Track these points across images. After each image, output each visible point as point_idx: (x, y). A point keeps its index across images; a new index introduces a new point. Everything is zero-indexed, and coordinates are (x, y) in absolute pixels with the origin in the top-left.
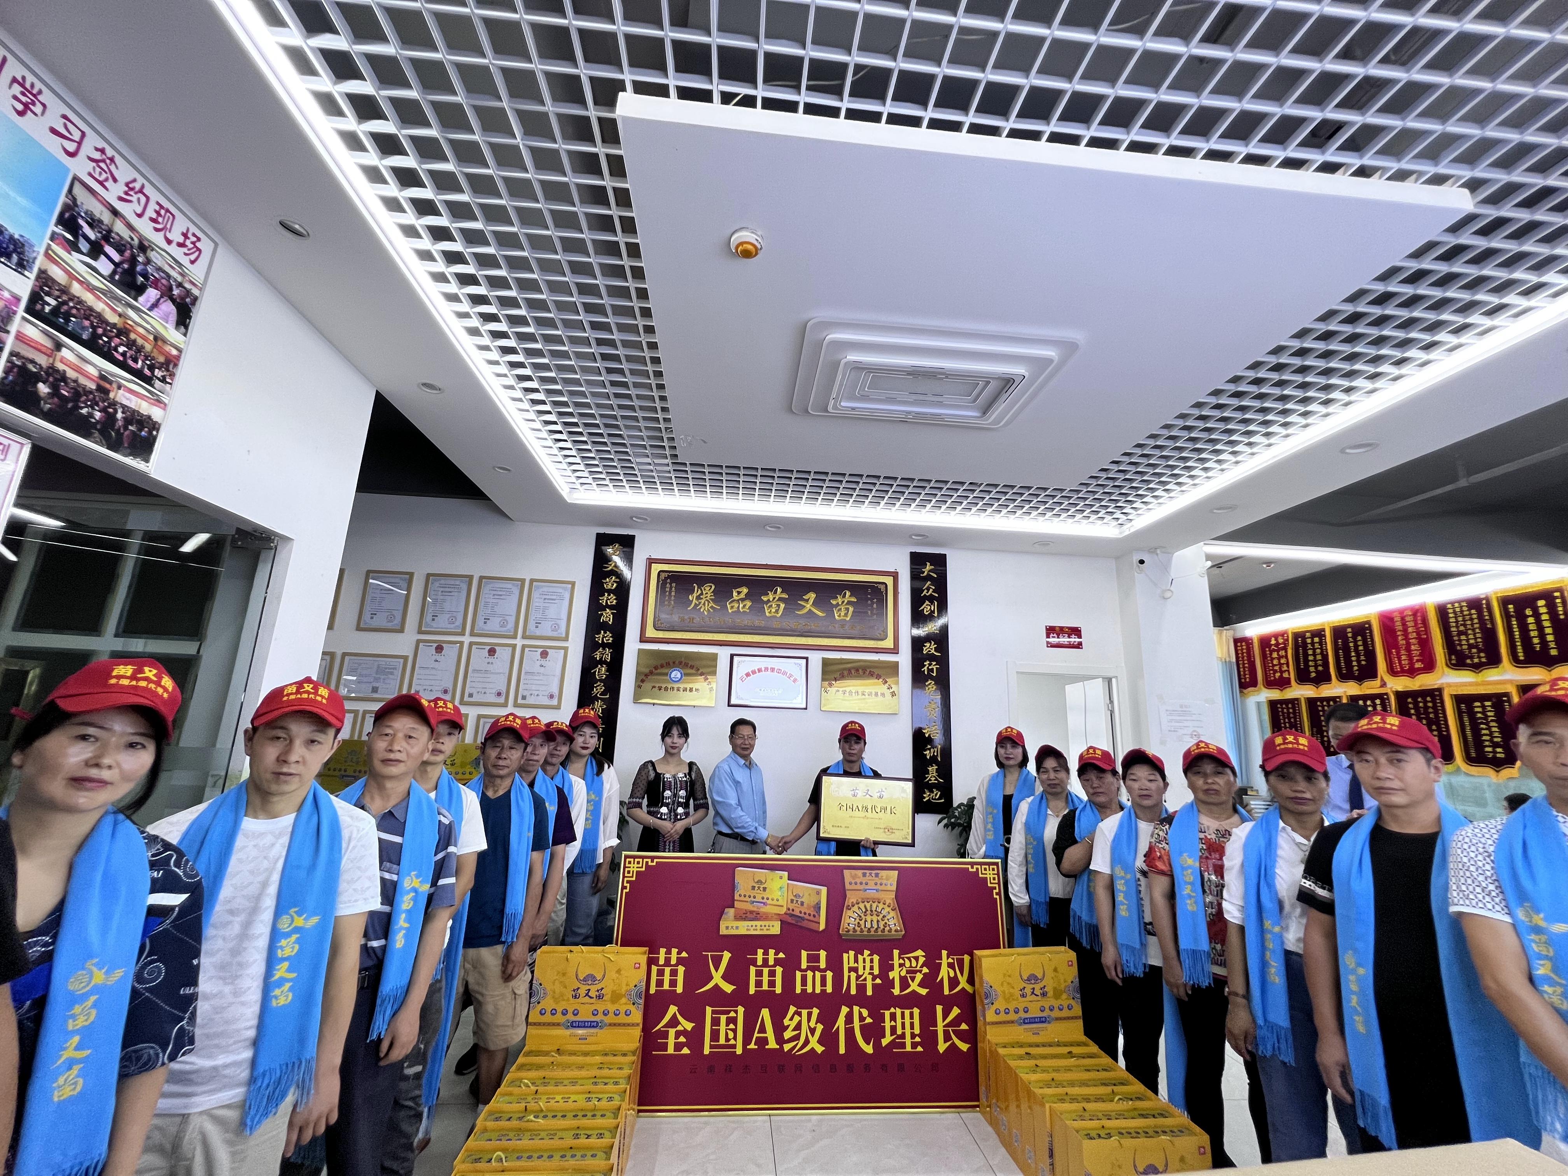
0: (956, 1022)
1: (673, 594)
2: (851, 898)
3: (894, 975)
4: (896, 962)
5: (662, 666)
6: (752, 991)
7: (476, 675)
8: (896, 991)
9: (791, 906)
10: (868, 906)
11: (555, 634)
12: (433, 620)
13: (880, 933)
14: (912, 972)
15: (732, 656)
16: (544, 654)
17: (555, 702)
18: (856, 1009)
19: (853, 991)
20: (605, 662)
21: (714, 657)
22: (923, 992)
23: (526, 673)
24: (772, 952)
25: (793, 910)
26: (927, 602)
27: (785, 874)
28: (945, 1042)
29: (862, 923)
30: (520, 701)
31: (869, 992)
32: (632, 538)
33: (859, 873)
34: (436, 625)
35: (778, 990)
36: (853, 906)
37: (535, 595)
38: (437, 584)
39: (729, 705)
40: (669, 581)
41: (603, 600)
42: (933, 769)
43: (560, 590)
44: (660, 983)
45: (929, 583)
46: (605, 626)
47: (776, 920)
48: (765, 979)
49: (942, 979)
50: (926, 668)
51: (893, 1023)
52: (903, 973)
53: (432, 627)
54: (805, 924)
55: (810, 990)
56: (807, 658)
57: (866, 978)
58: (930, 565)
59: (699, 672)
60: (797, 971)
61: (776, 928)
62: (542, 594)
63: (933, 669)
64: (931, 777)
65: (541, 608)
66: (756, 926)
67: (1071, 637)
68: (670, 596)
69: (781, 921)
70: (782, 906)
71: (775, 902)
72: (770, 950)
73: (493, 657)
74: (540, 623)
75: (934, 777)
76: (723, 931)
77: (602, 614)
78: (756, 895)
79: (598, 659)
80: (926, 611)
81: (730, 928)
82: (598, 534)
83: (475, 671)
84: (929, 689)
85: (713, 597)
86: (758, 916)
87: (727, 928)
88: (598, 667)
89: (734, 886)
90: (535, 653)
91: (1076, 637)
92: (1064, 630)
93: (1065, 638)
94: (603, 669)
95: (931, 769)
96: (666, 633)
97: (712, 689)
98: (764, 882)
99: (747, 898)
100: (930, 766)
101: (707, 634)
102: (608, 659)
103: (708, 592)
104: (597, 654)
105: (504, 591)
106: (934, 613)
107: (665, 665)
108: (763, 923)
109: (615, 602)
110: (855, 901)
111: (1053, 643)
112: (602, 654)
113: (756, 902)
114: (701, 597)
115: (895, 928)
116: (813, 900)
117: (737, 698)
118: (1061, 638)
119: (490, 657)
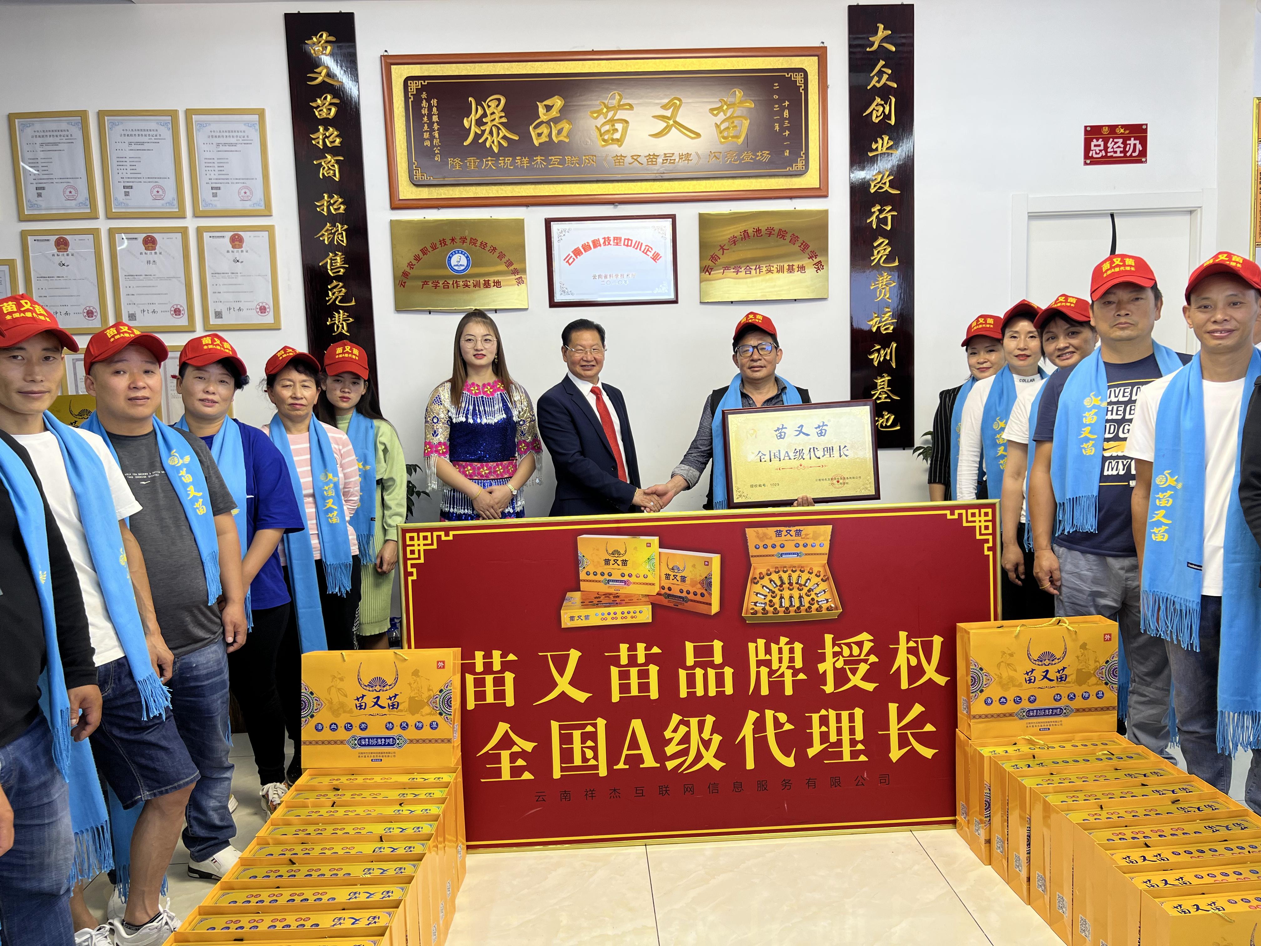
0: (918, 722)
1: (435, 118)
2: (758, 567)
3: (826, 667)
4: (829, 649)
5: (434, 247)
6: (615, 697)
7: (132, 283)
8: (829, 688)
9: (666, 583)
10: (785, 577)
11: (248, 205)
12: (39, 195)
13: (803, 613)
14: (853, 662)
15: (548, 223)
16: (237, 241)
17: (269, 319)
18: (769, 714)
19: (765, 691)
20: (339, 247)
21: (519, 224)
22: (870, 687)
23: (214, 274)
24: (641, 647)
25: (670, 589)
26: (878, 100)
27: (655, 540)
28: (900, 748)
29: (776, 600)
30: (213, 321)
31: (789, 692)
32: (350, 17)
33: (771, 531)
34: (45, 206)
35: (654, 694)
36: (762, 578)
37: (200, 138)
38: (29, 131)
39: (553, 304)
40: (424, 95)
41: (318, 140)
42: (882, 382)
43: (242, 127)
45: (882, 63)
46: (329, 185)
47: (645, 603)
48: (634, 681)
49: (899, 667)
50: (873, 218)
51: (824, 728)
53: (39, 207)
54: (688, 606)
55: (700, 692)
56: (673, 217)
57: (783, 673)
58: (884, 29)
59: (497, 254)
60: (680, 670)
61: (644, 615)
62: (212, 136)
63: (886, 218)
64: (880, 394)
65: (216, 161)
66: (615, 613)
67: (1128, 142)
68: (431, 124)
69: (652, 604)
70: (653, 584)
71: (642, 580)
72: (638, 644)
73: (153, 252)
74: (219, 188)
75: (886, 393)
76: (566, 623)
77: (320, 165)
78: (612, 571)
79: (326, 242)
80: (877, 121)
81: (576, 618)
82: (287, 16)
83: (130, 276)
84: (878, 252)
85: (504, 120)
86: (618, 600)
87: (572, 618)
88: (329, 257)
89: (578, 560)
90: (222, 239)
91: (1137, 142)
92: (1117, 131)
93: (1117, 145)
94: (338, 258)
95: (879, 381)
96: (433, 189)
97: (520, 281)
98: (622, 552)
99: (599, 577)
100: (879, 378)
101: (503, 187)
102: (343, 241)
103: (495, 111)
104: (323, 235)
105: (145, 135)
106: (890, 119)
107: (438, 245)
108: (625, 609)
109: (338, 140)
110: (764, 571)
111: (1095, 156)
112: (331, 233)
113: (614, 581)
114: (484, 120)
115: (828, 605)
116: (700, 573)
117: (564, 291)
118: (1110, 145)
119: (149, 252)
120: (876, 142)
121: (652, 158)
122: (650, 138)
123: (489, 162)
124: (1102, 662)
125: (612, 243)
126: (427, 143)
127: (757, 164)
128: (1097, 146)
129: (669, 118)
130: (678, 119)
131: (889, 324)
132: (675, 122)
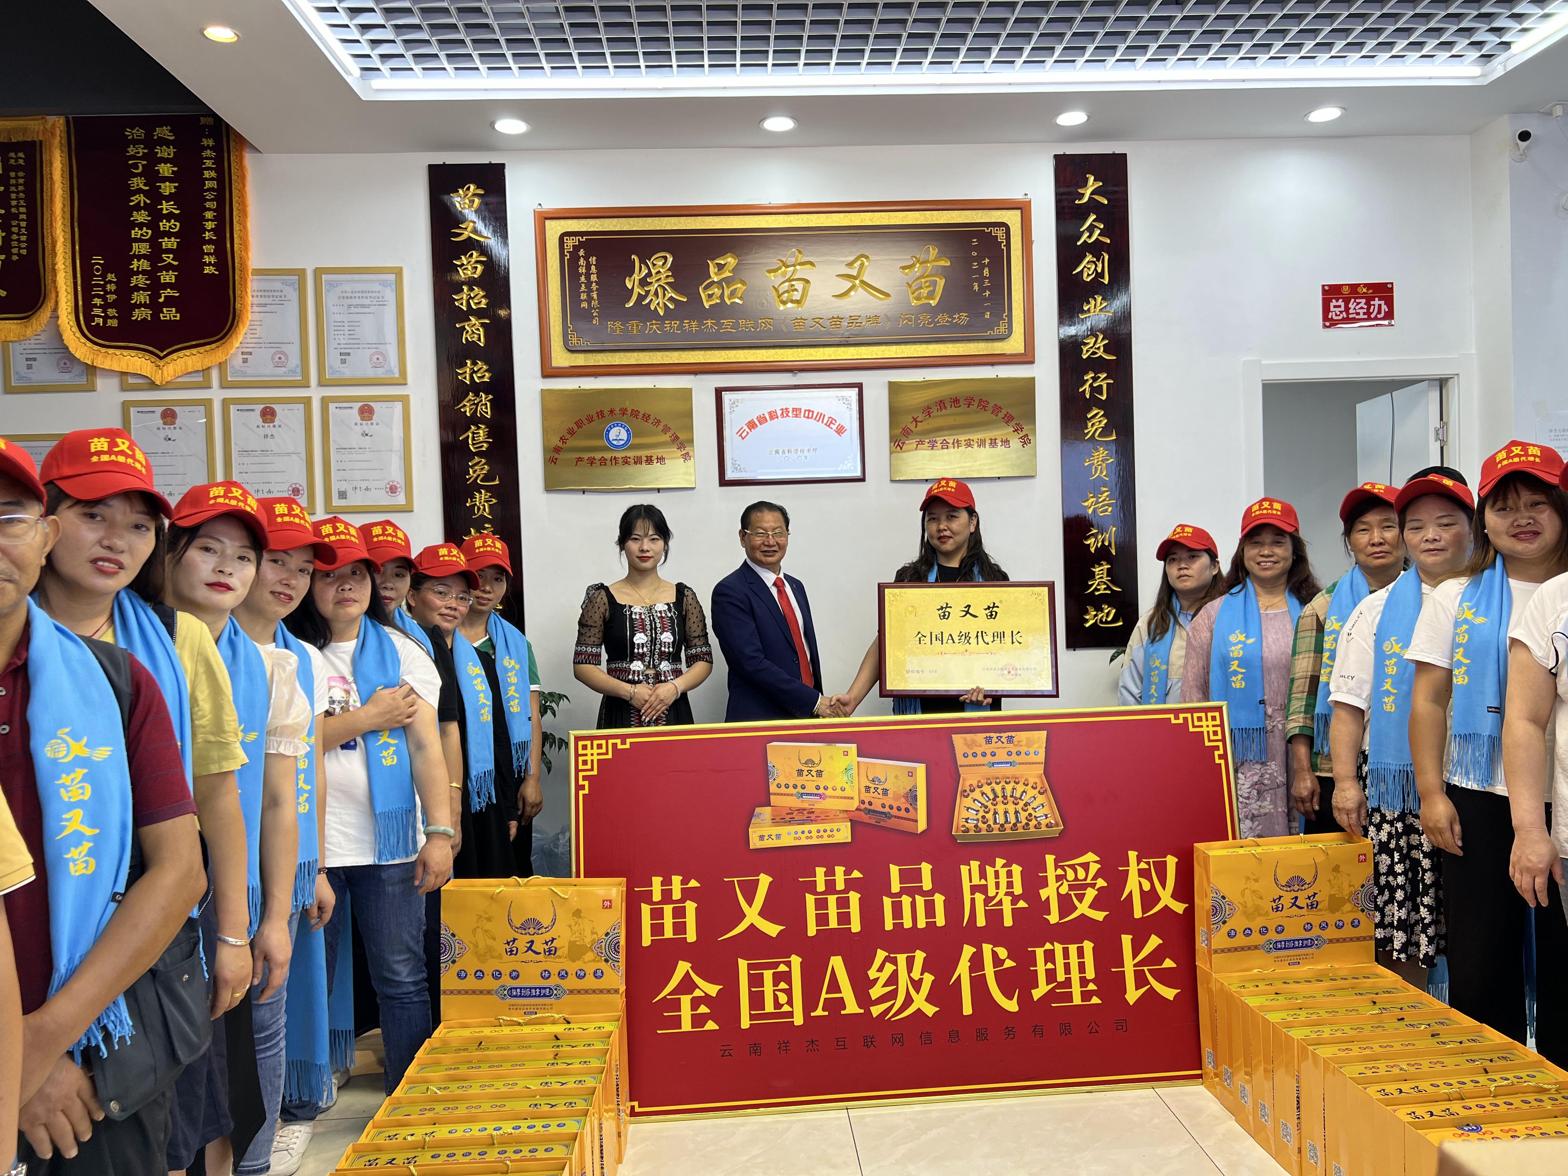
0: (1154, 958)
1: (594, 278)
2: (968, 778)
3: (1049, 893)
4: (1051, 873)
5: (590, 419)
6: (812, 931)
7: (246, 460)
8: (1054, 918)
9: (866, 797)
10: (998, 789)
11: (380, 373)
13: (1021, 830)
14: (1079, 887)
15: (719, 392)
16: (366, 412)
17: (400, 499)
18: (987, 948)
19: (981, 922)
20: (483, 420)
21: (686, 395)
22: (1098, 916)
23: (339, 449)
24: (840, 870)
25: (870, 803)
26: (1089, 257)
27: (853, 748)
28: (1137, 988)
29: (990, 816)
30: (336, 502)
31: (1008, 922)
32: (499, 169)
33: (980, 737)
35: (856, 926)
36: (972, 791)
37: (330, 300)
39: (724, 482)
40: (581, 252)
41: (462, 300)
42: (1101, 571)
43: (377, 287)
44: (658, 929)
45: (1093, 217)
46: (471, 351)
47: (843, 820)
48: (833, 911)
49: (1131, 893)
50: (1087, 386)
51: (1050, 966)
52: (1064, 890)
54: (891, 823)
55: (908, 923)
56: (860, 386)
57: (1001, 901)
58: (1095, 180)
59: (661, 427)
60: (884, 898)
61: (843, 834)
62: (343, 298)
63: (1101, 386)
64: (1098, 584)
65: (346, 324)
66: (810, 832)
67: (1372, 303)
68: (589, 284)
69: (851, 820)
70: (852, 798)
71: (838, 793)
72: (836, 868)
73: (272, 425)
74: (349, 354)
75: (1105, 583)
76: (755, 843)
77: (463, 328)
78: (805, 783)
79: (468, 414)
80: (1089, 279)
81: (766, 837)
82: (431, 167)
83: (244, 452)
84: (1093, 425)
85: (671, 280)
86: (813, 816)
87: (762, 838)
88: (471, 431)
89: (768, 770)
90: (349, 410)
91: (1382, 302)
92: (1359, 290)
93: (1359, 306)
94: (481, 432)
95: (1097, 570)
96: (589, 355)
97: (686, 457)
98: (817, 761)
99: (791, 790)
100: (1096, 566)
101: (668, 353)
102: (487, 413)
103: (661, 270)
104: (465, 405)
105: (269, 297)
106: (1103, 278)
107: (595, 417)
108: (821, 827)
109: (484, 301)
110: (975, 783)
111: (1335, 318)
112: (474, 404)
113: (807, 794)
114: (648, 280)
115: (1047, 821)
116: (904, 785)
117: (736, 468)
118: (1352, 305)
119: (267, 425)
120: (1088, 303)
121: (837, 320)
122: (834, 299)
123: (653, 326)
124: (1357, 886)
125: (790, 414)
126: (584, 305)
127: (954, 327)
128: (1337, 306)
129: (855, 278)
130: (866, 279)
131: (1107, 505)
132: (862, 282)
